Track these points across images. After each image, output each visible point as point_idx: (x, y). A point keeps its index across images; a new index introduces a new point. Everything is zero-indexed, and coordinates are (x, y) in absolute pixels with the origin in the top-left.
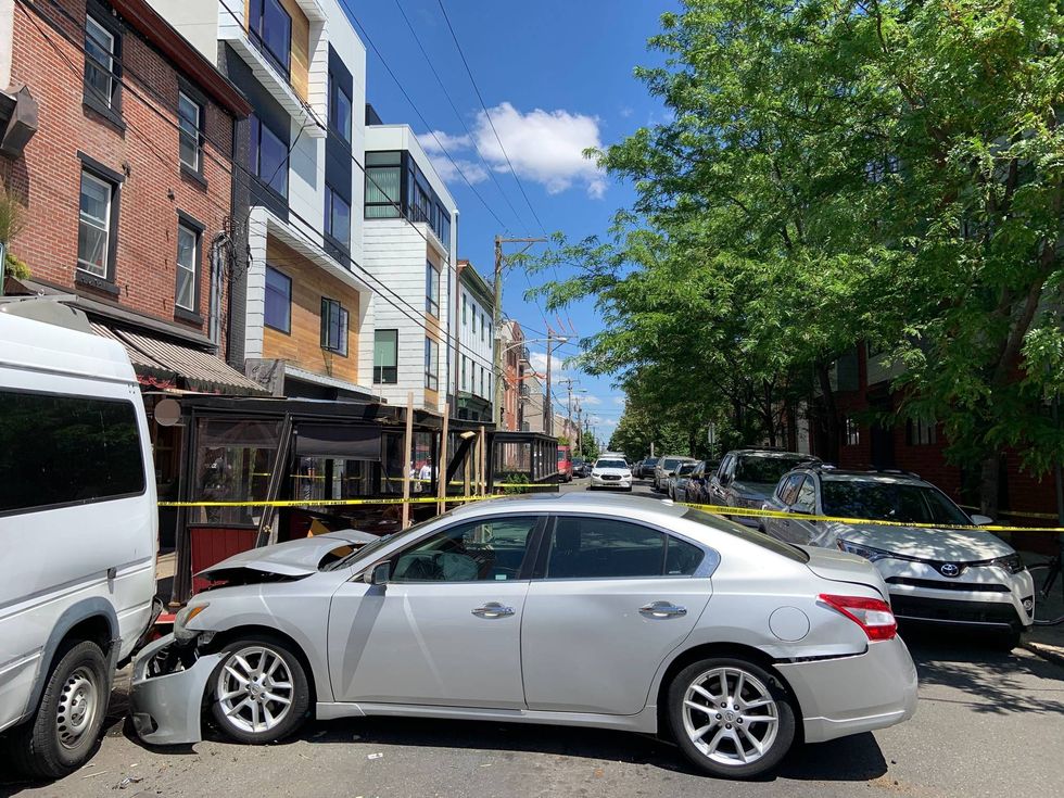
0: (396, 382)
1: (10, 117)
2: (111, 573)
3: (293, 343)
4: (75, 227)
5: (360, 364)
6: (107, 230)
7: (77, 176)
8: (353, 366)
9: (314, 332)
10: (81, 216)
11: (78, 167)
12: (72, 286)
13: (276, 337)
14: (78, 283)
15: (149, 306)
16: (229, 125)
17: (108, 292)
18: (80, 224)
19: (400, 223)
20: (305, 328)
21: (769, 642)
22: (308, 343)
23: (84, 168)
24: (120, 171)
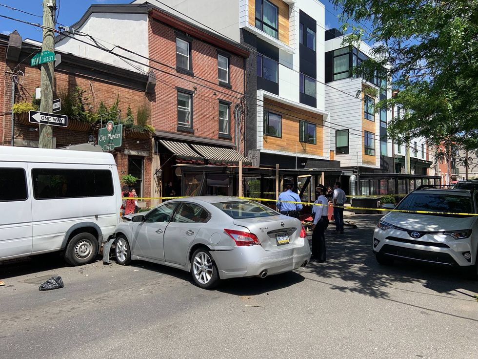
0: (348, 153)
1: (147, 81)
2: (96, 217)
3: (283, 141)
4: (176, 112)
5: (324, 147)
6: (190, 111)
7: (176, 95)
8: (321, 148)
9: (295, 135)
10: (178, 108)
11: (176, 91)
12: (176, 131)
13: (274, 139)
14: (178, 131)
15: (207, 135)
16: (242, 62)
17: (191, 132)
18: (178, 110)
19: (348, 80)
20: (290, 134)
21: (210, 244)
22: (291, 140)
23: (178, 91)
24: (193, 90)
